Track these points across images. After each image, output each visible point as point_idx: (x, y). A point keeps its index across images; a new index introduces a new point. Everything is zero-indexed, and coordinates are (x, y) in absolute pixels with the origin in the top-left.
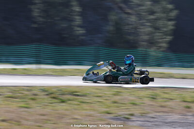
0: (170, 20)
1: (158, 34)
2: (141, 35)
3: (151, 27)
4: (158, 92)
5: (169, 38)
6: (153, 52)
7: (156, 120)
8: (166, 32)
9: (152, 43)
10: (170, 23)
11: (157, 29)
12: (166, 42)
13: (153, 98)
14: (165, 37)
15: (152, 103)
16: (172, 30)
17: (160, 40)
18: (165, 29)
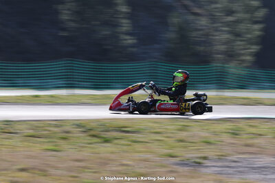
0: (256, 22)
1: (239, 43)
2: (216, 45)
3: (229, 32)
4: (242, 125)
5: (255, 48)
6: (233, 69)
7: (239, 164)
8: (250, 39)
9: (231, 55)
10: (257, 27)
11: (238, 35)
12: (250, 54)
13: (235, 134)
14: (249, 46)
15: (232, 141)
16: (259, 37)
17: (243, 52)
18: (249, 36)
